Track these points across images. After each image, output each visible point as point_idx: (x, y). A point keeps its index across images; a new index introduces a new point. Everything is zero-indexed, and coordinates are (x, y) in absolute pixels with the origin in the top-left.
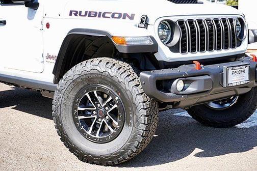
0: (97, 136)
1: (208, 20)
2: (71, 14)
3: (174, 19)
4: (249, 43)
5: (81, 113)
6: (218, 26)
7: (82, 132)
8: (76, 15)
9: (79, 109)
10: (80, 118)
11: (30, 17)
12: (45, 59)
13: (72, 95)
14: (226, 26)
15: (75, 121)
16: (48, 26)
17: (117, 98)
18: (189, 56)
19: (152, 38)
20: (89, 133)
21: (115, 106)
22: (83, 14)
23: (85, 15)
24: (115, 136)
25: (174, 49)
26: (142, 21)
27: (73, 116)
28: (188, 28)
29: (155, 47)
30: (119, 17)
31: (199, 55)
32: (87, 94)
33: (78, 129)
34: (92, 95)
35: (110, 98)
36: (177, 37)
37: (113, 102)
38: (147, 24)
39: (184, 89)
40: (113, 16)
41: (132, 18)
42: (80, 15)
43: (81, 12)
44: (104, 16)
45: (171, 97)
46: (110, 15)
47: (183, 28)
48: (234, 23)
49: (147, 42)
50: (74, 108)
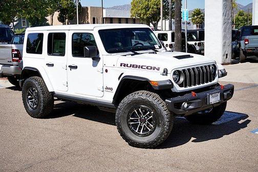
0: (141, 133)
1: (197, 68)
2: (121, 65)
3: (180, 69)
4: (219, 77)
5: (132, 121)
6: (203, 70)
7: (133, 131)
8: (124, 66)
9: (131, 118)
10: (131, 123)
11: (95, 65)
12: (105, 90)
13: (127, 111)
14: (206, 70)
15: (129, 125)
16: (106, 71)
17: (152, 113)
18: (188, 88)
19: (170, 80)
20: (137, 131)
21: (151, 117)
22: (129, 65)
23: (130, 67)
24: (151, 133)
25: (181, 85)
26: (164, 72)
27: (128, 122)
28: (188, 73)
29: (172, 86)
30: (151, 69)
31: (193, 87)
32: (135, 111)
33: (130, 129)
34: (138, 111)
35: (149, 113)
36: (182, 79)
37: (150, 115)
38: (167, 73)
39: (188, 107)
40: (147, 68)
41: (158, 69)
42: (127, 66)
43: (127, 65)
44: (142, 68)
45: (181, 112)
46: (145, 67)
47: (185, 73)
48: (211, 68)
49: (168, 83)
50: (128, 118)
